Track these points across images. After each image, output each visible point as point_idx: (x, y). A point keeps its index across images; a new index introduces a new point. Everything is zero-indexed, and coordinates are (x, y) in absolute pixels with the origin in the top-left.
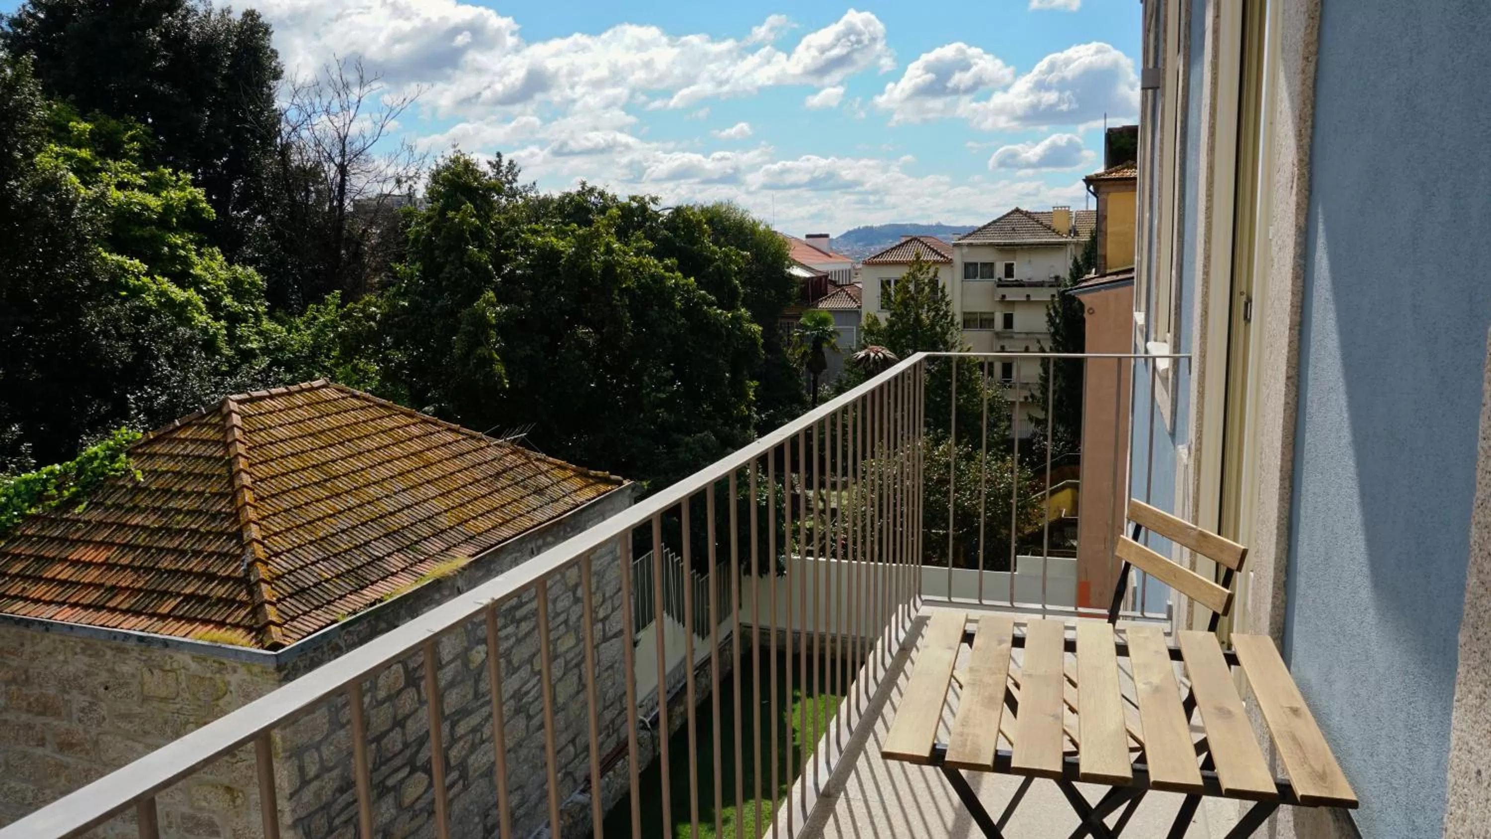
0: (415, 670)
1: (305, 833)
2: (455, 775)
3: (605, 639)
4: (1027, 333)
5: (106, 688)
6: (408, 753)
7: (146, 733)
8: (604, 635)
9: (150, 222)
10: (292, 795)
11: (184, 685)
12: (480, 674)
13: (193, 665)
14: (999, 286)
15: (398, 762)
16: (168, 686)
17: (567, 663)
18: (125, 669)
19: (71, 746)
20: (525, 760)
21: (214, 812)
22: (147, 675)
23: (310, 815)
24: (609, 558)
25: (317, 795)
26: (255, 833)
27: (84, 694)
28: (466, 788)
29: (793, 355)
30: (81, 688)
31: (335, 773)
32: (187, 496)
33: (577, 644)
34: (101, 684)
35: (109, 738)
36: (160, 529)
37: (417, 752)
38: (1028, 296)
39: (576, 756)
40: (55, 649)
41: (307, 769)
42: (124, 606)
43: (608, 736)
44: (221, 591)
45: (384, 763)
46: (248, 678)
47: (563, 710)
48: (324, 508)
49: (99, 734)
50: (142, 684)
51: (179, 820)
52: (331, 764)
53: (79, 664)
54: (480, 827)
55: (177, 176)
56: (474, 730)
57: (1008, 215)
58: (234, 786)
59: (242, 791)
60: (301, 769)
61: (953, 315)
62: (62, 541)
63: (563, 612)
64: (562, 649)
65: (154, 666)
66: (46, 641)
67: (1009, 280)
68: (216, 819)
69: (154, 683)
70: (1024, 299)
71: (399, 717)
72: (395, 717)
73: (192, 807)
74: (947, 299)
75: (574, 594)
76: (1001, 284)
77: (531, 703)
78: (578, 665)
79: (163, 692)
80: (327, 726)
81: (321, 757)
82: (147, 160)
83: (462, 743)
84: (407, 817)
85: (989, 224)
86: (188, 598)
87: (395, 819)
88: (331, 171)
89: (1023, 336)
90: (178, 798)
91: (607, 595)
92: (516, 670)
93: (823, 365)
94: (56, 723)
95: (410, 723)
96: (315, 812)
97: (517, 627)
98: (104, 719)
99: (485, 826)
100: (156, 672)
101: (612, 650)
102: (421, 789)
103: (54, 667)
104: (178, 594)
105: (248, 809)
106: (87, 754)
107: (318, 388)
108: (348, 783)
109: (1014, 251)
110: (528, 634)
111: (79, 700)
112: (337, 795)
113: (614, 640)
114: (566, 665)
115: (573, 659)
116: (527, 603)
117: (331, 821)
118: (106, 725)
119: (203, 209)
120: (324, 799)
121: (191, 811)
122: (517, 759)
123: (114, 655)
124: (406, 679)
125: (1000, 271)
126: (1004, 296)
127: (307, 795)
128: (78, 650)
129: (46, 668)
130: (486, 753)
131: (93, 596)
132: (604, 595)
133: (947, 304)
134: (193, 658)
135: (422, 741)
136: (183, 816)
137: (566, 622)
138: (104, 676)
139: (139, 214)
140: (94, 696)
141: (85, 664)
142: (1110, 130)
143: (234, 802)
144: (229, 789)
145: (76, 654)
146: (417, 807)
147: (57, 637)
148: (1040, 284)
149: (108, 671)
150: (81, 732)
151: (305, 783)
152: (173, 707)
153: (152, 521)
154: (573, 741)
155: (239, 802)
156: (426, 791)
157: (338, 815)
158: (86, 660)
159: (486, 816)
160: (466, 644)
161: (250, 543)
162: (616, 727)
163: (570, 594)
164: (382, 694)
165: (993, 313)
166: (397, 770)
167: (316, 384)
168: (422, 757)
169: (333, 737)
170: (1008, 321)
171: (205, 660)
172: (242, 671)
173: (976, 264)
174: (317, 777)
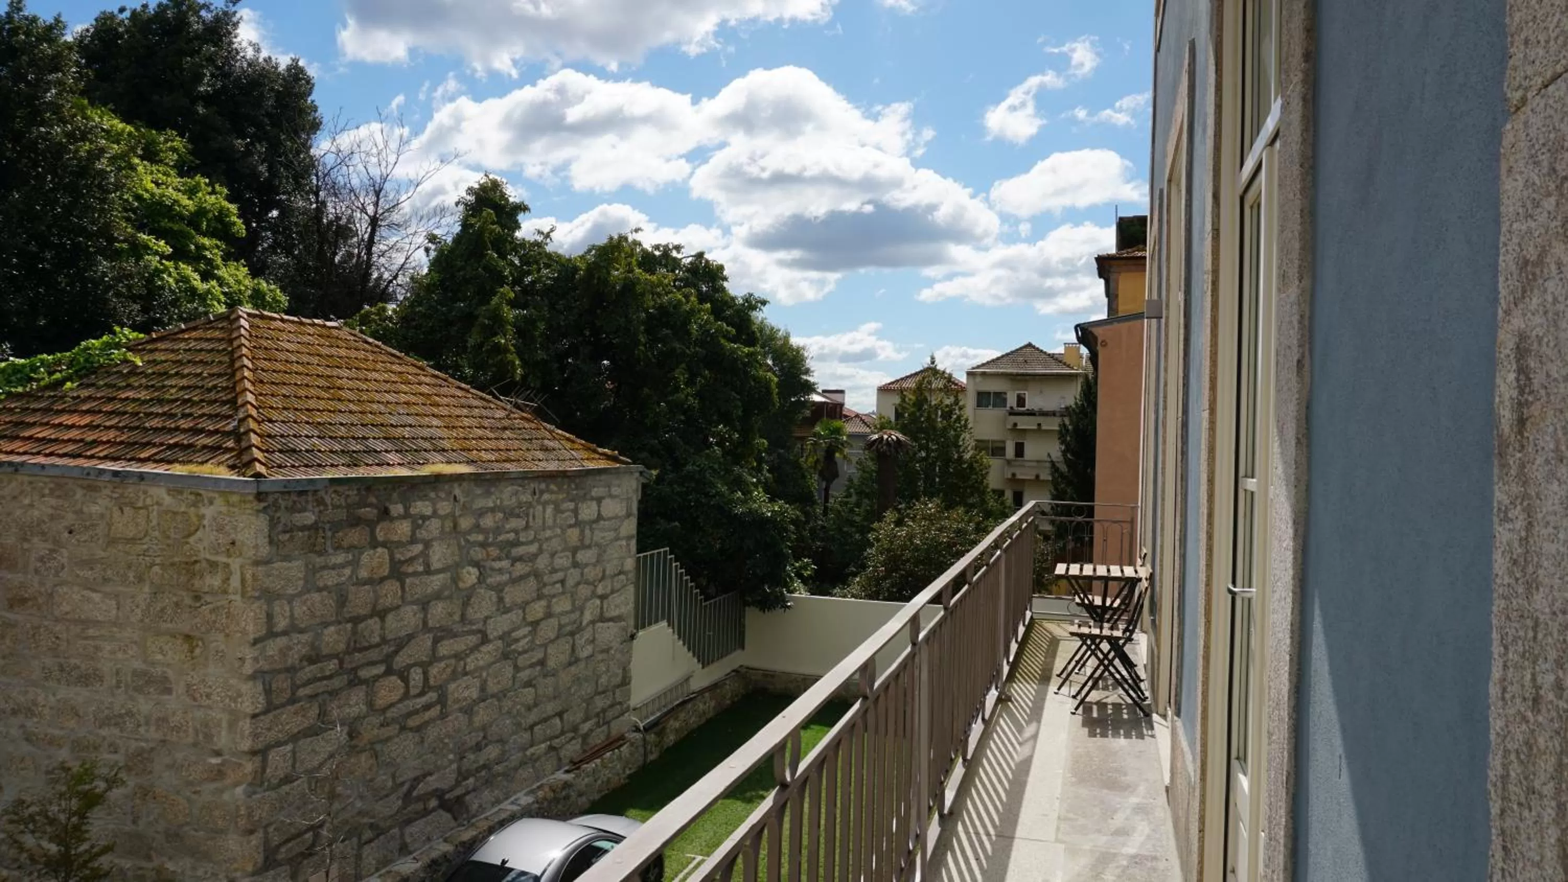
0: (402, 563)
1: (265, 689)
2: (432, 696)
3: (602, 619)
4: (1038, 461)
5: (70, 532)
6: (387, 649)
7: (106, 580)
8: (602, 613)
9: (182, 218)
10: (256, 642)
11: (154, 522)
12: (469, 598)
13: (168, 500)
14: (1011, 414)
15: (374, 655)
16: (137, 525)
17: (561, 627)
18: (95, 509)
19: (23, 601)
20: (509, 712)
21: (169, 665)
22: (116, 513)
23: (275, 672)
24: (612, 535)
25: (284, 652)
26: (210, 687)
27: (46, 541)
28: (443, 716)
29: (807, 461)
30: (43, 534)
31: (305, 638)
32: (183, 377)
33: (572, 611)
34: (66, 527)
35: (65, 589)
36: (151, 400)
37: (396, 652)
38: (1039, 425)
39: (563, 733)
40: (22, 492)
41: (276, 620)
42: (101, 455)
43: (598, 725)
44: (208, 441)
45: (360, 650)
46: (224, 509)
47: (553, 675)
48: (322, 405)
49: (55, 586)
50: (110, 525)
51: (129, 679)
52: (303, 626)
53: (42, 508)
54: (454, 766)
55: (214, 188)
56: (458, 656)
57: (1021, 348)
58: (192, 634)
59: (202, 639)
60: (270, 616)
61: (967, 420)
62: (46, 411)
63: (561, 570)
64: (557, 609)
65: (126, 504)
66: (14, 484)
67: (1021, 409)
68: (170, 673)
69: (124, 524)
70: (1035, 427)
71: (379, 608)
72: (374, 606)
73: (145, 661)
74: (961, 403)
75: (574, 556)
76: (1012, 413)
77: (520, 654)
78: (572, 634)
79: (131, 532)
80: (301, 583)
81: (291, 610)
82: (183, 169)
83: (442, 665)
84: (376, 720)
85: (1003, 356)
86: (170, 447)
87: (364, 717)
88: (362, 226)
89: (1034, 464)
90: (130, 652)
91: (608, 573)
92: (507, 611)
93: (835, 475)
94: (9, 576)
95: (390, 617)
96: (279, 672)
97: (512, 565)
98: (63, 567)
99: (459, 768)
100: (127, 510)
101: (609, 633)
102: (395, 697)
103: (18, 512)
104: (162, 444)
105: (207, 659)
106: (39, 609)
107: (330, 328)
108: (317, 655)
109: (1026, 381)
110: (522, 578)
111: (40, 546)
112: (305, 663)
113: (611, 624)
114: (559, 629)
115: (568, 624)
116: (523, 544)
117: (295, 688)
118: (64, 575)
119: (234, 224)
120: (290, 661)
121: (144, 667)
122: (500, 708)
123: (85, 495)
124: (391, 567)
125: (1012, 401)
126: (1015, 425)
127: (273, 647)
128: (47, 491)
129: (9, 514)
130: (467, 687)
131: (70, 448)
132: (604, 571)
133: (960, 409)
134: (169, 491)
135: (401, 644)
136: (135, 673)
137: (562, 582)
138: (70, 518)
139: (170, 208)
140: (56, 542)
141: (52, 507)
142: (1121, 219)
143: (192, 652)
144: (188, 637)
145: (43, 496)
146: (390, 714)
147: (26, 479)
148: (1054, 414)
149: (76, 512)
150: (36, 585)
151: (271, 634)
152: (140, 548)
153: (143, 395)
154: (560, 715)
155: (197, 651)
156: (401, 701)
157: (304, 685)
158: (53, 502)
159: (462, 758)
160: (457, 558)
161: (243, 405)
162: (607, 719)
163: (569, 554)
164: (363, 574)
165: (1004, 442)
166: (373, 663)
167: (329, 324)
168: (400, 661)
169: (307, 596)
170: (1019, 450)
171: (181, 493)
172: (219, 501)
173: (989, 393)
174: (285, 633)
